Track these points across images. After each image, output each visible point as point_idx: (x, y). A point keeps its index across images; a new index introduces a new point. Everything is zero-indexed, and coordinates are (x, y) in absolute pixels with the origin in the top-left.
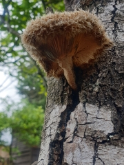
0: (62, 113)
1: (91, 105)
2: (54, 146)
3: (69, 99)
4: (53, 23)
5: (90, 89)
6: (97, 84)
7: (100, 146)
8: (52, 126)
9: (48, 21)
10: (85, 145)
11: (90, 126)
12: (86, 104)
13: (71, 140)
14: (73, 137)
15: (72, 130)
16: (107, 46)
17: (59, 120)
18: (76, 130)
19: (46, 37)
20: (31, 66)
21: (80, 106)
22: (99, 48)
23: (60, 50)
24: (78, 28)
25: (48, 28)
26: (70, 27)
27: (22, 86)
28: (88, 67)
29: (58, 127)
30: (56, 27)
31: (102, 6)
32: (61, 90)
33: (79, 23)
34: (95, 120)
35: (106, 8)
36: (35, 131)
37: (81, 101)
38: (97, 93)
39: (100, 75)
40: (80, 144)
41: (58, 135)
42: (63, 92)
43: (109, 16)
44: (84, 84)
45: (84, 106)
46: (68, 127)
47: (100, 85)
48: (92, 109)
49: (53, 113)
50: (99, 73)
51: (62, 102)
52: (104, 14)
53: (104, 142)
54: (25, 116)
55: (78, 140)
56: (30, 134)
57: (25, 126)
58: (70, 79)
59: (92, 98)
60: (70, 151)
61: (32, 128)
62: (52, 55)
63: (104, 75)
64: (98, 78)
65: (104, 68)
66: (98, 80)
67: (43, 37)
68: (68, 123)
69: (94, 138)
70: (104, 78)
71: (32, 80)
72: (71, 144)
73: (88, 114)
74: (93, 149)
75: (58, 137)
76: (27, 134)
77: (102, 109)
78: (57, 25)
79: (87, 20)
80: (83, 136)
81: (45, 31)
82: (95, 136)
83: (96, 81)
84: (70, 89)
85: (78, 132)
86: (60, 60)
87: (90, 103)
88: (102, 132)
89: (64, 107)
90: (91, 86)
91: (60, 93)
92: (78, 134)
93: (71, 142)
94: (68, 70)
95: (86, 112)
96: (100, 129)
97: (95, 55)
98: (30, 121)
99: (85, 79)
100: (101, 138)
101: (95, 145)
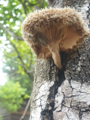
0: (51, 88)
1: (75, 82)
2: (45, 115)
3: (56, 77)
4: (49, 16)
5: (74, 69)
6: (79, 65)
7: (84, 114)
8: (42, 98)
9: (45, 14)
10: (72, 113)
11: (75, 98)
12: (71, 81)
13: (60, 109)
14: (62, 107)
15: (60, 102)
16: (86, 36)
17: (48, 93)
18: (63, 101)
19: (42, 27)
20: (12, 52)
21: (66, 82)
22: (81, 37)
23: (51, 37)
24: (67, 21)
25: (45, 20)
26: (62, 19)
27: (4, 67)
28: (72, 51)
29: (48, 99)
30: (51, 19)
31: (80, 6)
32: (49, 70)
33: (69, 17)
34: (79, 93)
35: (82, 8)
36: (14, 101)
37: (67, 78)
38: (80, 72)
39: (80, 58)
40: (68, 113)
41: (47, 105)
42: (50, 71)
43: (85, 14)
44: (68, 65)
45: (70, 83)
46: (56, 99)
47: (81, 66)
48: (75, 85)
49: (42, 88)
50: (80, 56)
51: (51, 79)
52: (81, 13)
53: (87, 111)
54: (6, 89)
55: (65, 110)
56: (10, 103)
57: (6, 97)
58: (57, 60)
59: (76, 76)
60: (59, 118)
61: (12, 99)
62: (44, 42)
63: (84, 58)
64: (79, 60)
65: (84, 52)
66: (79, 62)
67: (41, 26)
68: (56, 96)
69: (79, 108)
70: (84, 60)
71: (12, 62)
72: (60, 113)
73: (73, 89)
74: (78, 116)
75: (48, 107)
76: (7, 103)
77: (84, 85)
78: (52, 17)
79: (74, 16)
80: (69, 107)
81: (42, 22)
82: (80, 106)
83: (78, 63)
84: (57, 68)
85: (65, 103)
86: (51, 45)
87: (74, 80)
88: (85, 103)
89: (52, 83)
90: (74, 67)
91: (48, 72)
92: (65, 105)
93: (60, 111)
94: (56, 53)
95: (71, 87)
96: (83, 101)
97: (77, 43)
98: (10, 94)
99: (69, 61)
100: (84, 108)
101: (80, 113)
